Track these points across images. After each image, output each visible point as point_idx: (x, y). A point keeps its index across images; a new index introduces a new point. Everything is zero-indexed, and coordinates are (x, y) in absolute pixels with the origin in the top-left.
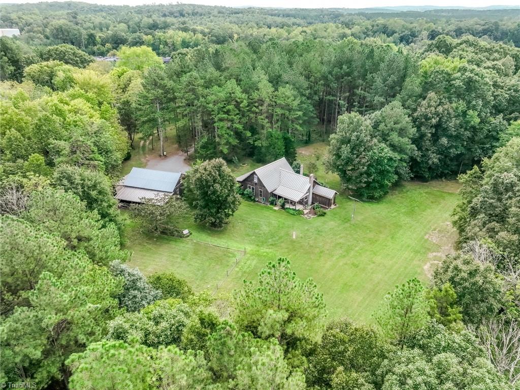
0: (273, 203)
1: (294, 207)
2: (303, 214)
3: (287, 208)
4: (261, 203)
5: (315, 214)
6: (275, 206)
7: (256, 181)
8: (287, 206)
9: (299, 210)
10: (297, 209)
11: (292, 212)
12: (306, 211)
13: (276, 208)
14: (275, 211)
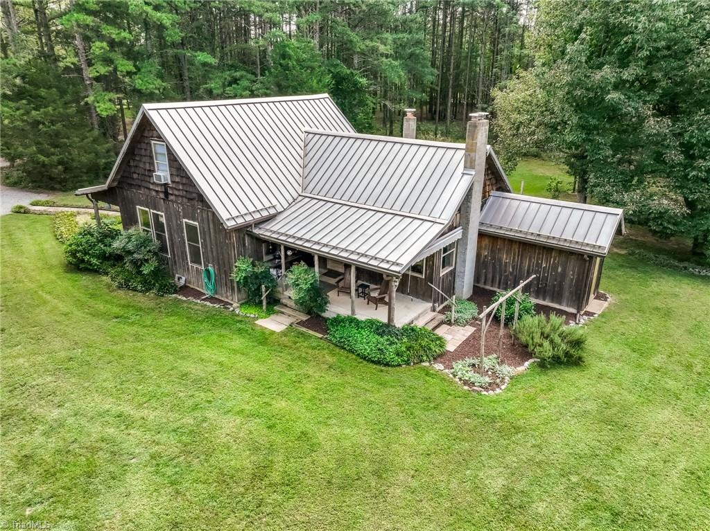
0: (258, 292)
1: (381, 315)
2: (441, 356)
3: (338, 321)
4: (198, 294)
5: (521, 351)
6: (270, 312)
7: (162, 173)
8: (338, 307)
9: (410, 331)
10: (400, 321)
11: (367, 342)
12: (454, 338)
13: (274, 324)
14: (264, 339)
